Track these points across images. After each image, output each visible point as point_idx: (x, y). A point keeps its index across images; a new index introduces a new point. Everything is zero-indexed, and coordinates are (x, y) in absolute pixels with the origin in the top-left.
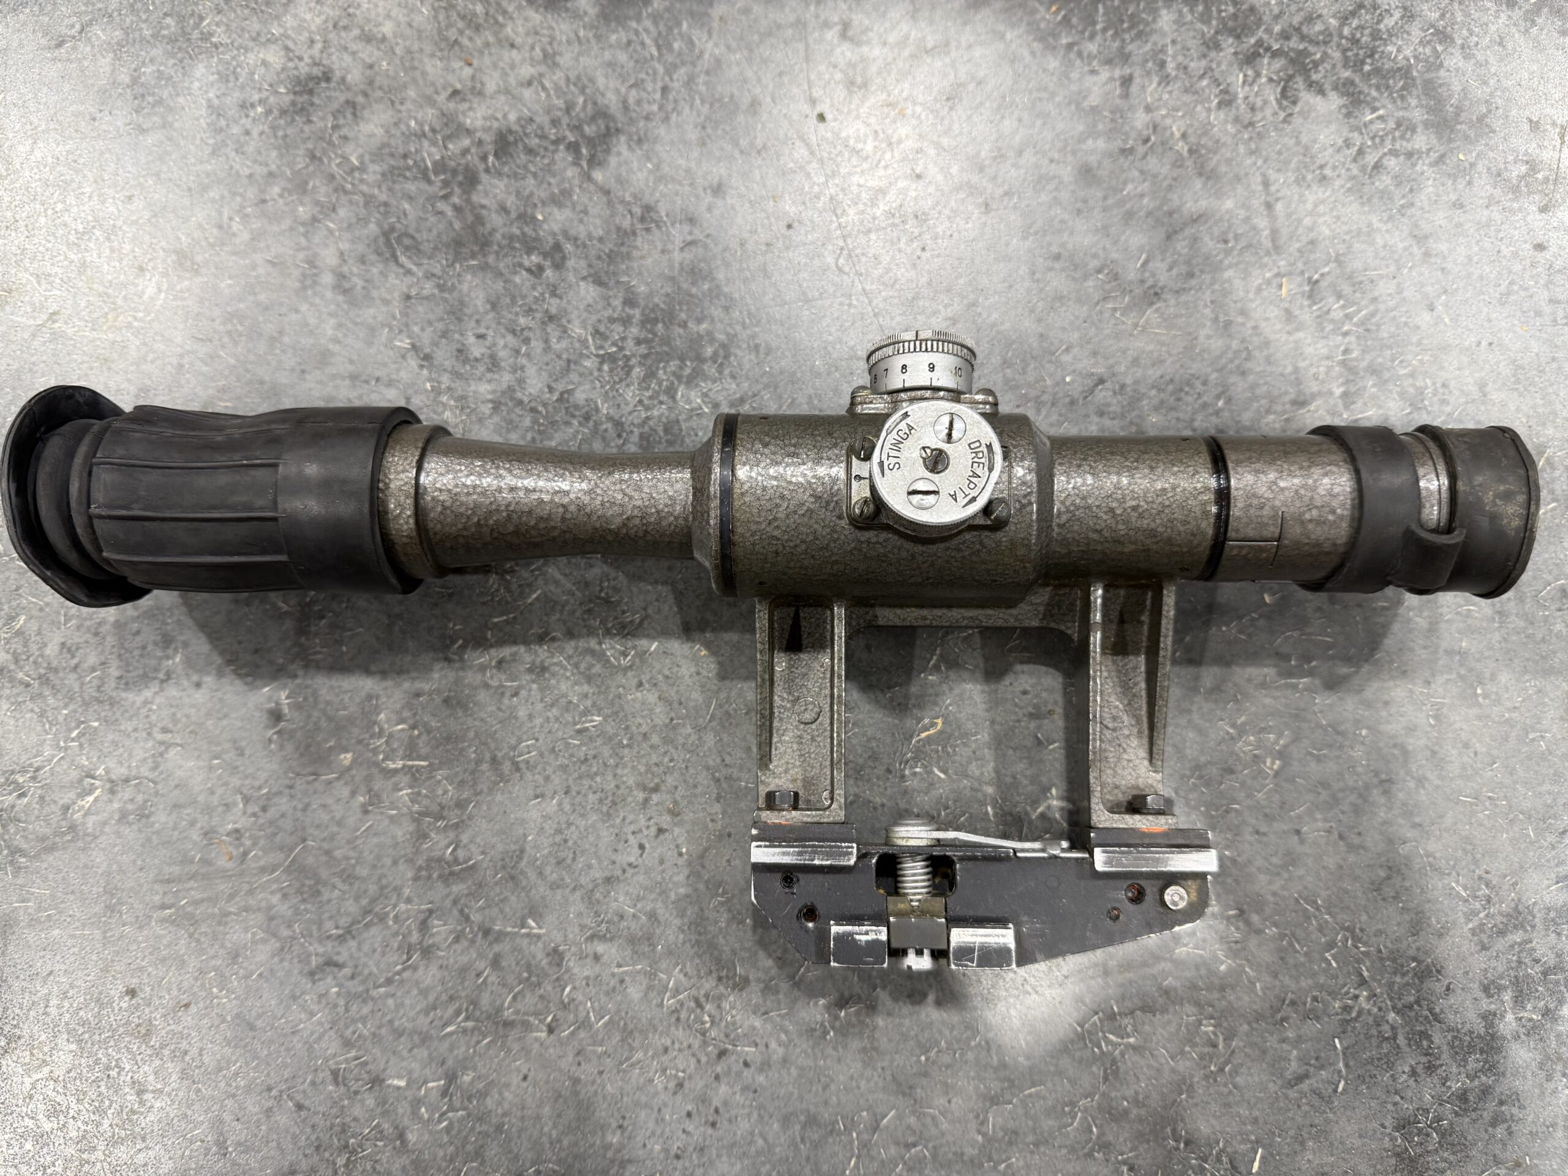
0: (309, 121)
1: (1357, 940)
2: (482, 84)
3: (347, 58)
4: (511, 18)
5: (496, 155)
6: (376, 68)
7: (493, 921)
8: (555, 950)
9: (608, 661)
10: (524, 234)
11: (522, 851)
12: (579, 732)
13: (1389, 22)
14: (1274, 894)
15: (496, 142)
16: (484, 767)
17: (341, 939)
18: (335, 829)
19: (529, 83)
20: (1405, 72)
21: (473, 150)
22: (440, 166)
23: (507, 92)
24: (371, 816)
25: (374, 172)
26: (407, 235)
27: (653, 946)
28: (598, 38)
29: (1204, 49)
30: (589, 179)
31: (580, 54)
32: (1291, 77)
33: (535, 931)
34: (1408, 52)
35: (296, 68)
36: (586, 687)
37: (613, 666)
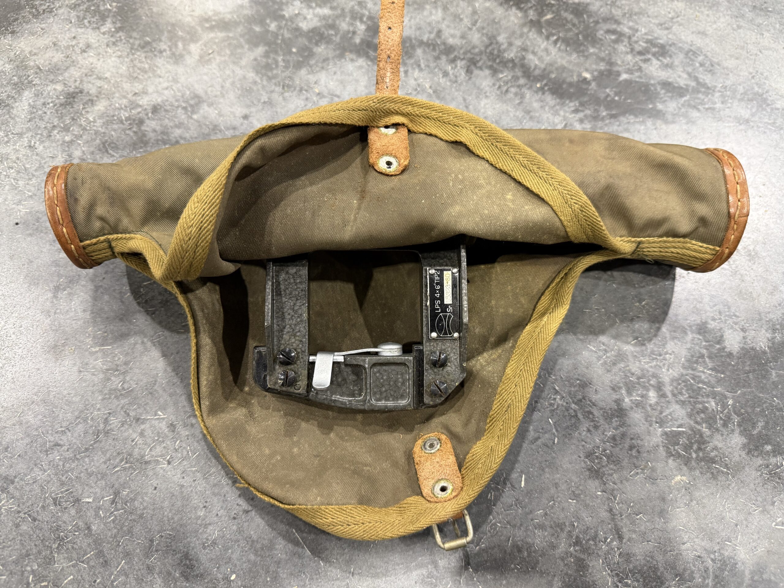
0: (72, 107)
2: (147, 90)
3: (90, 85)
4: (160, 68)
5: (152, 113)
6: (102, 88)
7: (141, 414)
10: (163, 138)
11: (156, 381)
15: (152, 109)
19: (167, 88)
20: (512, 61)
21: (142, 112)
22: (127, 119)
23: (157, 92)
25: (100, 123)
26: (113, 143)
28: (195, 72)
29: (434, 60)
30: (191, 118)
31: (188, 78)
32: (469, 66)
33: (162, 417)
34: (512, 55)
35: (68, 90)
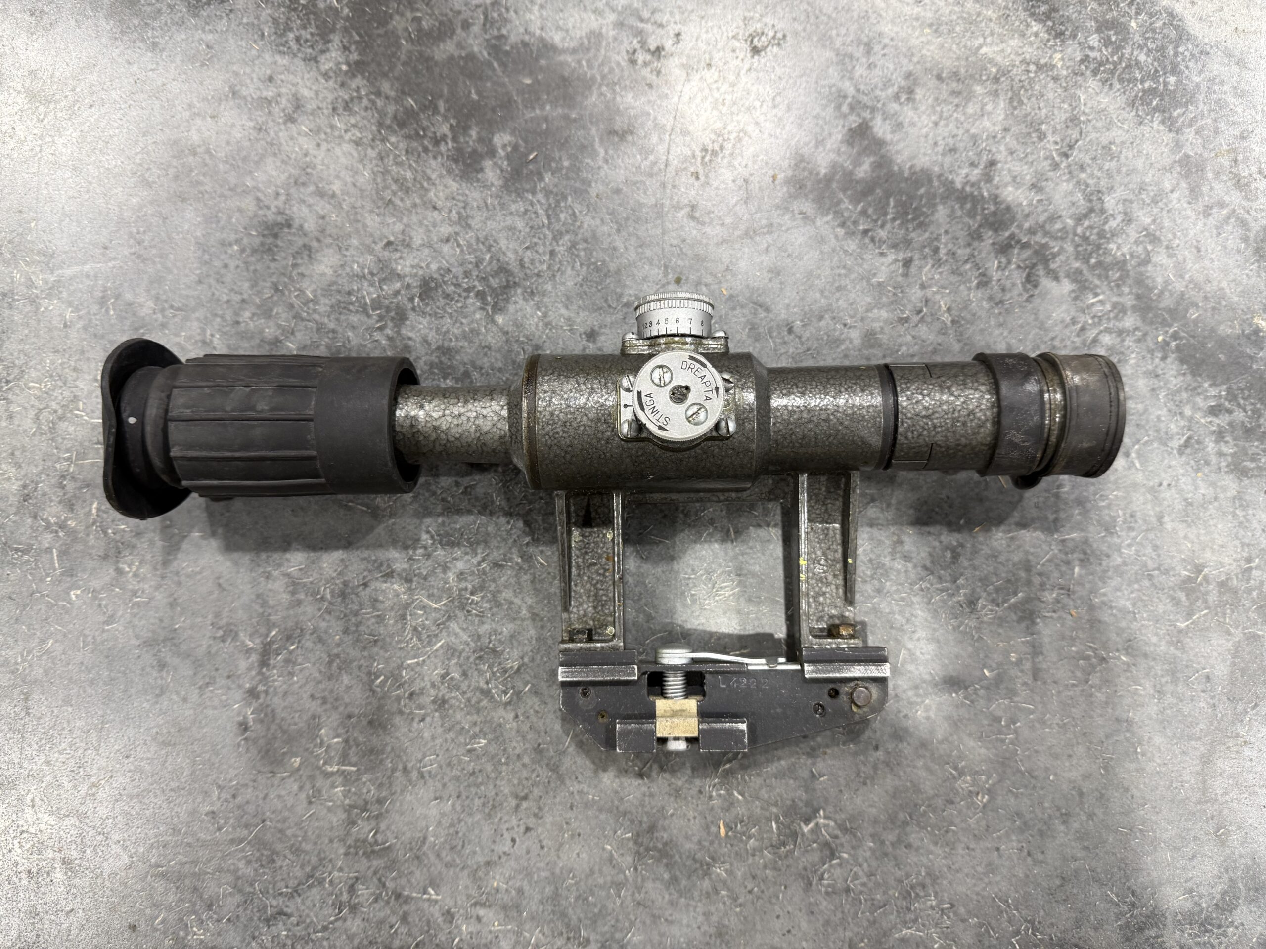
0: (274, 260)
1: (1035, 930)
2: (411, 238)
3: (305, 210)
4: (434, 184)
5: (420, 297)
6: (327, 219)
7: (403, 888)
8: (448, 912)
9: (492, 697)
10: (441, 362)
11: (425, 838)
12: (470, 751)
13: (1113, 224)
14: (978, 894)
15: (421, 286)
16: (398, 774)
17: (291, 896)
18: (287, 814)
19: (447, 240)
20: (1121, 264)
21: (403, 292)
22: (377, 304)
23: (431, 246)
24: (313, 806)
25: (325, 305)
27: (520, 913)
28: (503, 206)
29: (968, 239)
31: (487, 219)
32: (1034, 266)
33: (434, 897)
34: (1125, 250)
35: (265, 216)
36: (475, 717)
37: (496, 701)
